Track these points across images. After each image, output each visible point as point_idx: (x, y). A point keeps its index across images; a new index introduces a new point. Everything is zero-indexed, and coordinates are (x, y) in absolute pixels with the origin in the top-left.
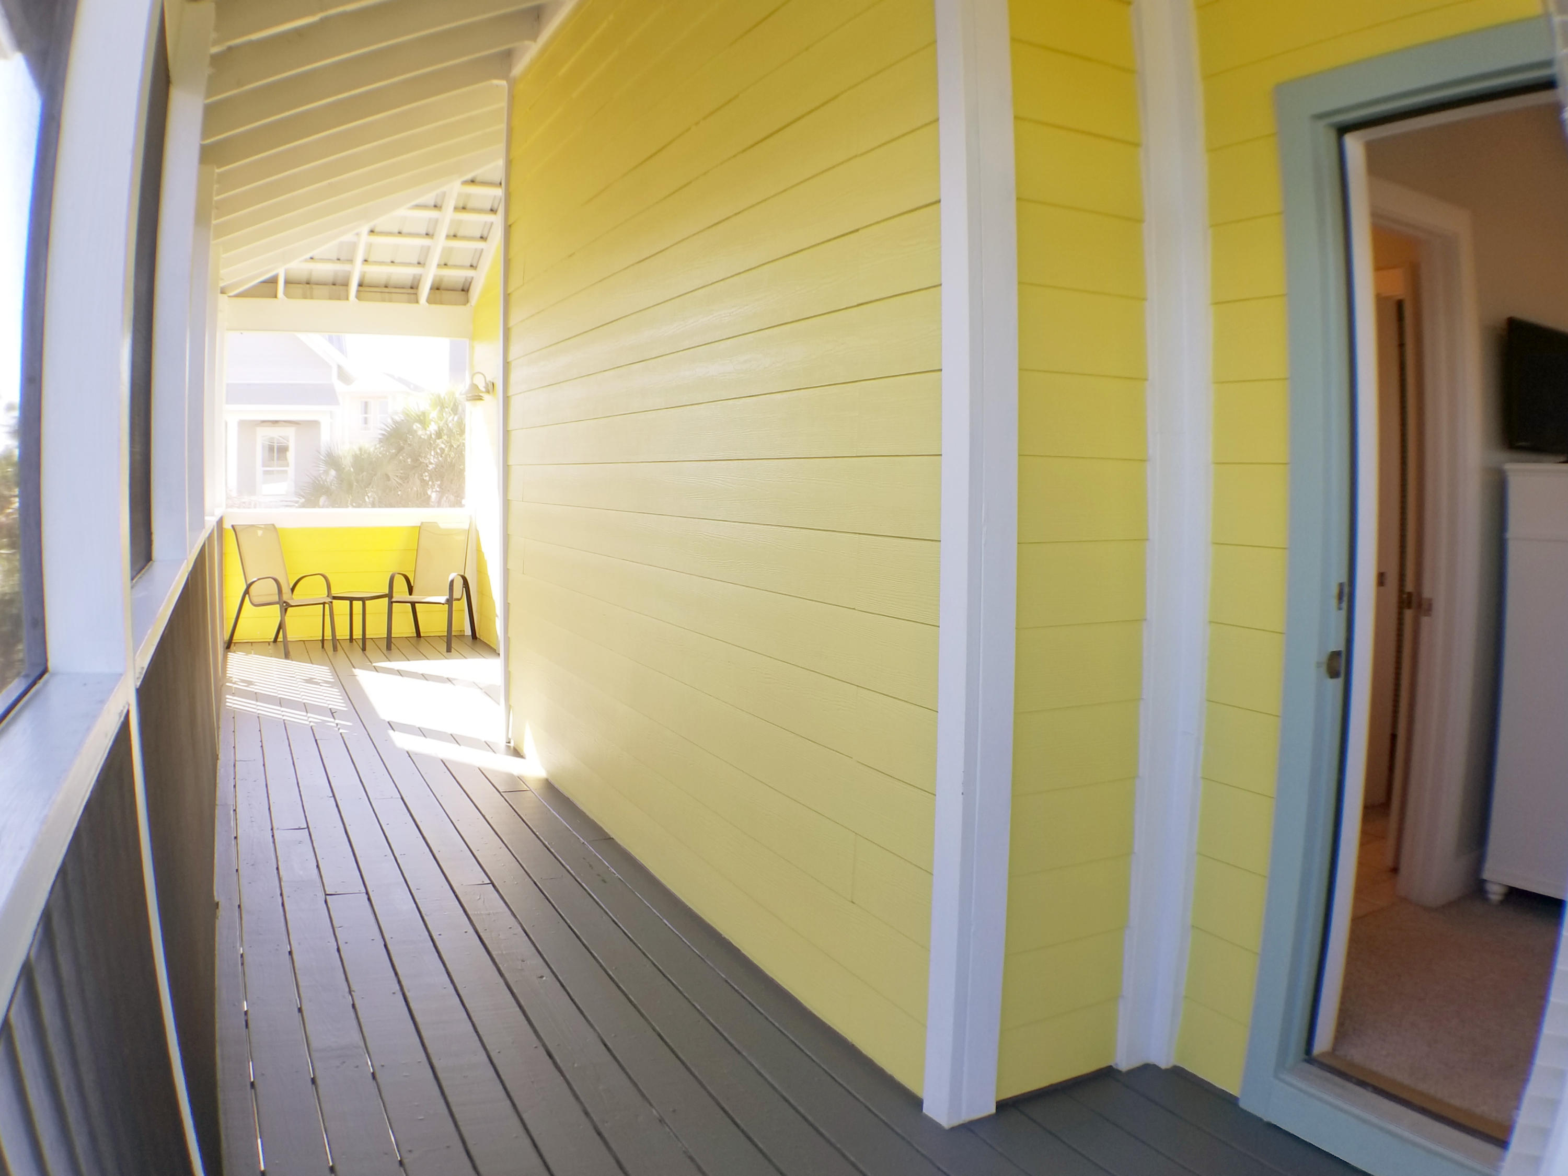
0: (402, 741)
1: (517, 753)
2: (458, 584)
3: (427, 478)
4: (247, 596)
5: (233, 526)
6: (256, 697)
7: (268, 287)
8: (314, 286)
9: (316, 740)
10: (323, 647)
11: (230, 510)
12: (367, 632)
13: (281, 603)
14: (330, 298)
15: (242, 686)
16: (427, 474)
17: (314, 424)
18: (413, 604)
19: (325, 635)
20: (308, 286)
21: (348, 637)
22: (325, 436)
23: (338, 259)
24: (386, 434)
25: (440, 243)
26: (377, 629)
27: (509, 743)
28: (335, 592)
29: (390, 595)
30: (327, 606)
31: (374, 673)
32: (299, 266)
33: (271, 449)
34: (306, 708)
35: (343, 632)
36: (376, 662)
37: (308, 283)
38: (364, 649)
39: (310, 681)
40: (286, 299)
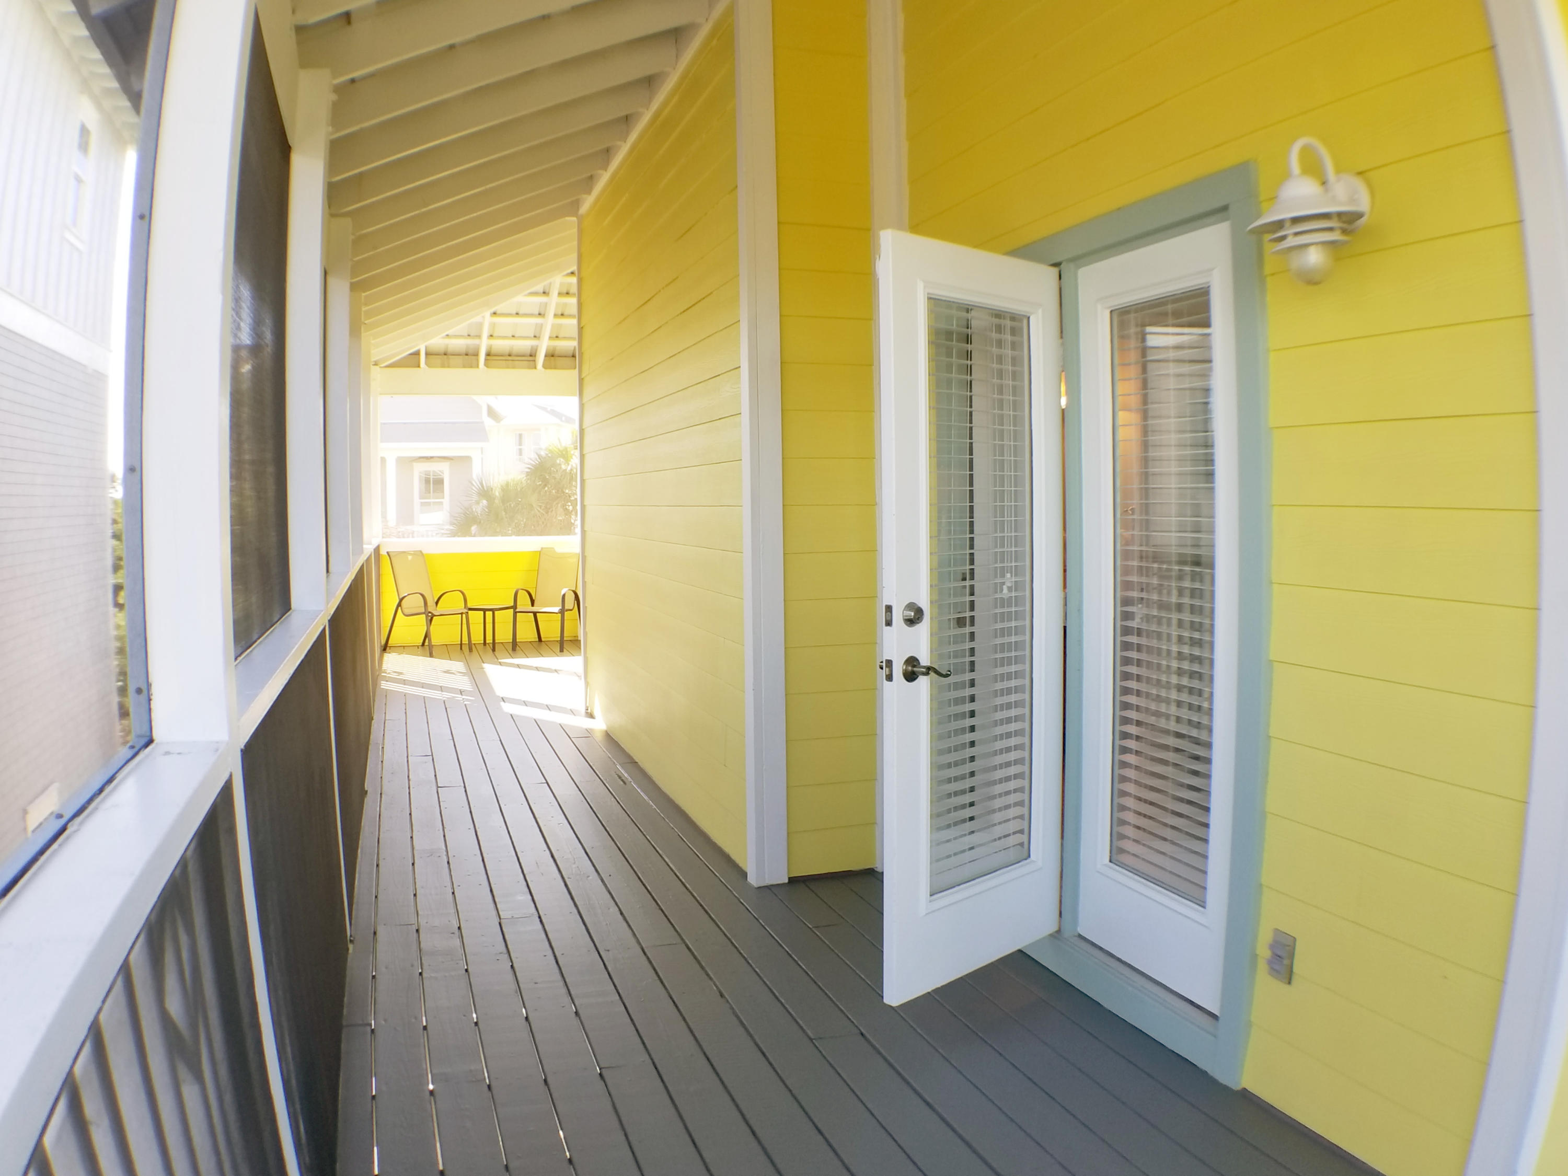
0: (508, 708)
1: (591, 716)
2: (570, 599)
3: (571, 508)
4: (400, 608)
5: (388, 553)
6: (404, 682)
7: (412, 360)
8: (450, 357)
9: (446, 709)
10: (461, 649)
11: (385, 540)
12: (496, 638)
13: (427, 614)
14: (464, 367)
15: (394, 676)
16: (569, 504)
17: (467, 459)
18: (535, 614)
19: (463, 640)
20: (445, 356)
21: (482, 642)
22: (476, 470)
23: (469, 335)
24: (533, 468)
25: (550, 320)
26: (504, 635)
27: (587, 710)
28: (470, 605)
29: (514, 607)
30: (464, 615)
31: (499, 667)
32: (438, 342)
33: (427, 481)
34: (441, 689)
35: (477, 638)
36: (500, 659)
37: (445, 354)
38: (494, 650)
39: (447, 672)
40: (427, 368)
